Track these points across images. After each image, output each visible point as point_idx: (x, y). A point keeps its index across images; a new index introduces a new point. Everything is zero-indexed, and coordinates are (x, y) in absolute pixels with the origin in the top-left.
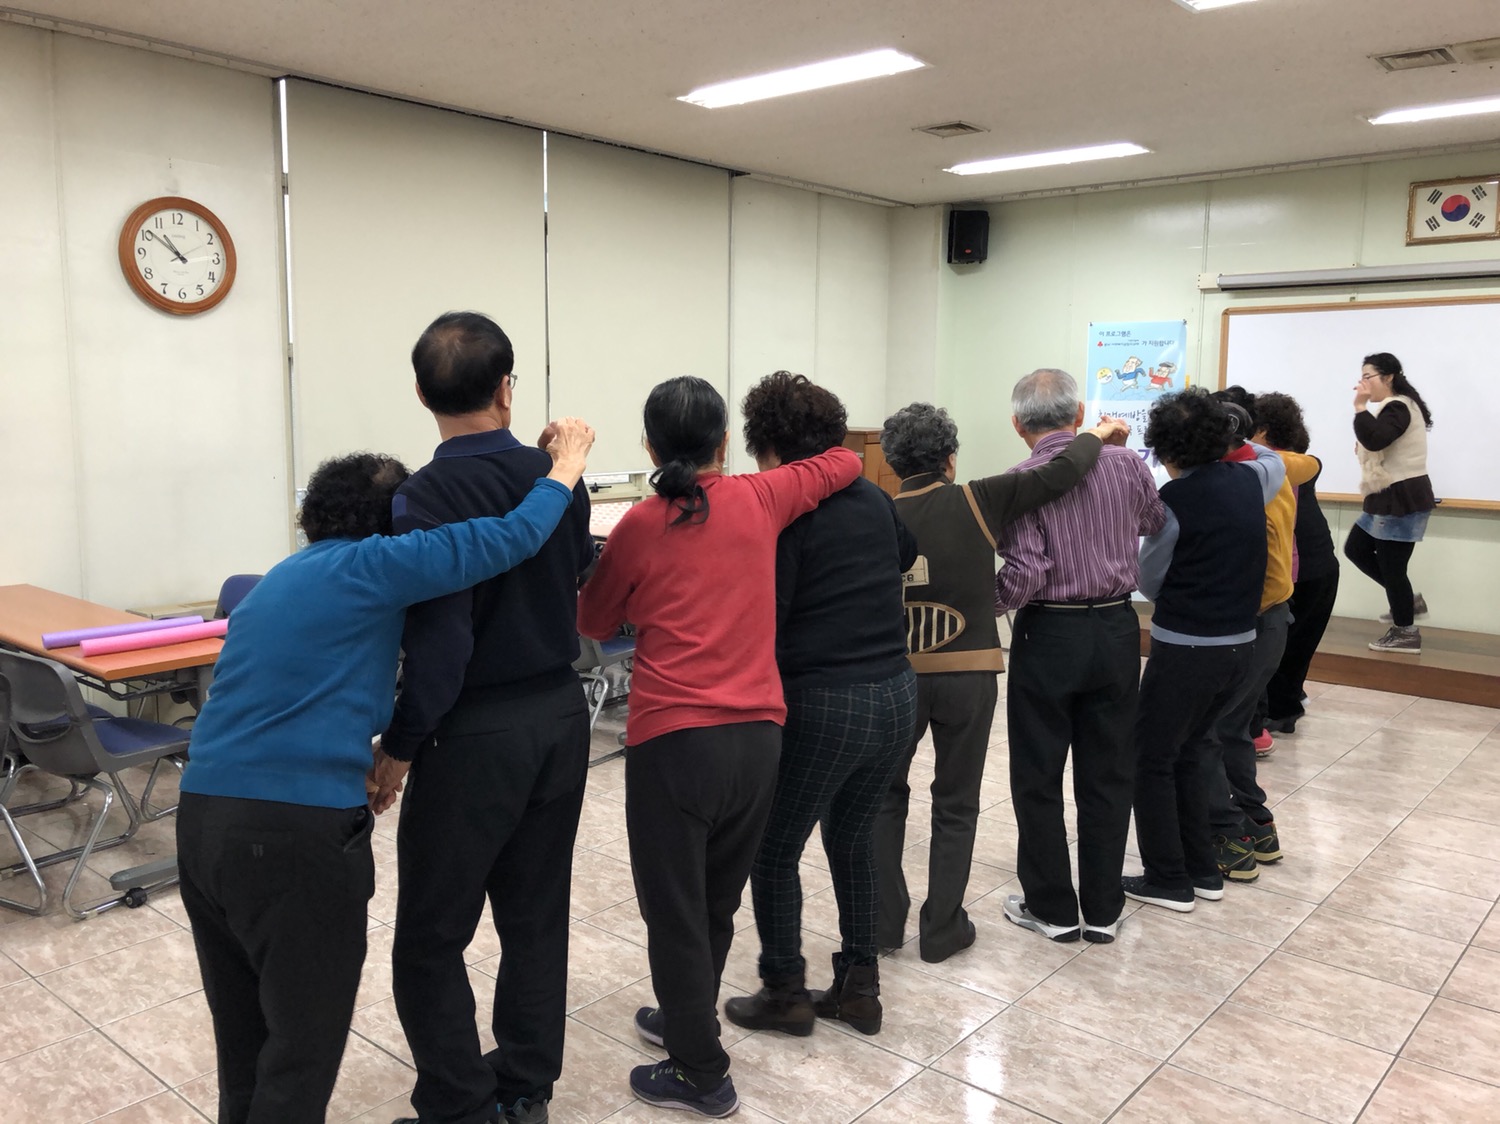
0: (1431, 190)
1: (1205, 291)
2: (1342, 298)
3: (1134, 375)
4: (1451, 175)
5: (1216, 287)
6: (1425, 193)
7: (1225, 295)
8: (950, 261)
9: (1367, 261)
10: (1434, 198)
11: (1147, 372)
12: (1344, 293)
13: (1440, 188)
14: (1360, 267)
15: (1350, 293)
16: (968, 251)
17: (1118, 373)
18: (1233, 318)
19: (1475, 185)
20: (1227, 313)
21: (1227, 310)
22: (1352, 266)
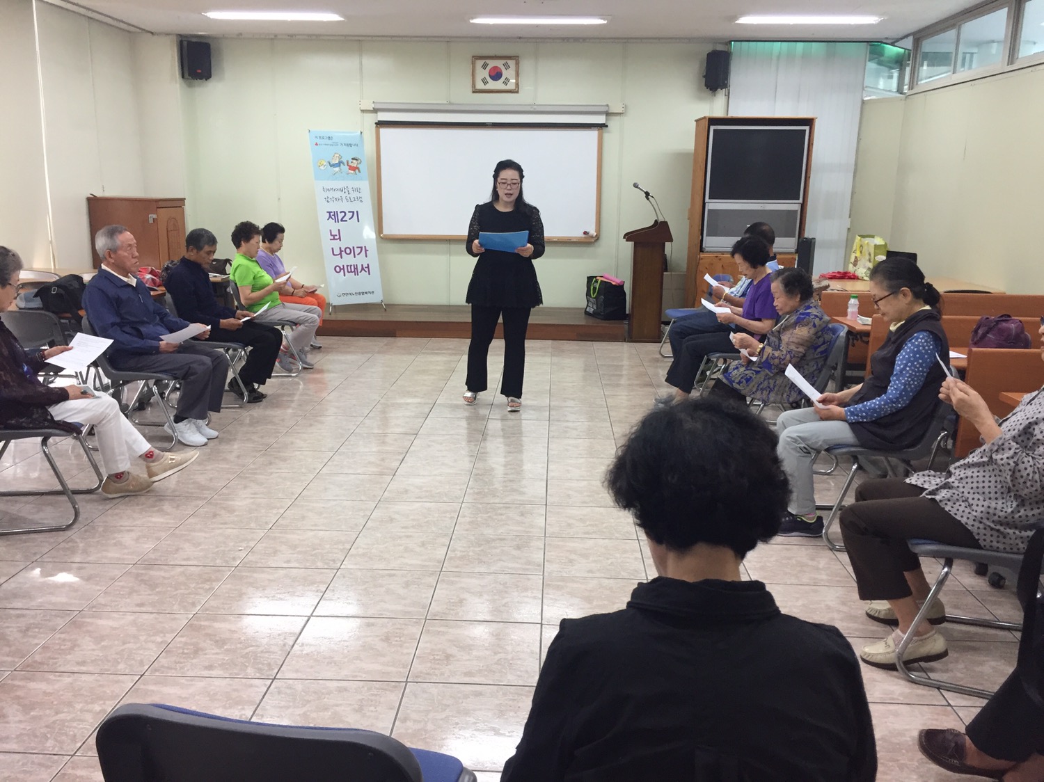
0: (484, 61)
1: (363, 111)
3: (339, 164)
4: (492, 54)
5: (372, 109)
6: (480, 63)
8: (182, 76)
9: (453, 101)
10: (485, 66)
11: (346, 163)
13: (488, 61)
14: (450, 104)
16: (197, 71)
17: (330, 163)
18: (381, 130)
19: (504, 61)
20: (378, 125)
22: (446, 102)
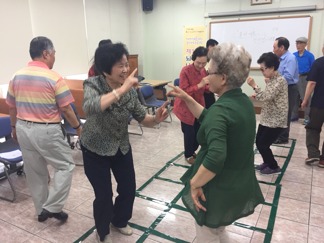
1: (205, 17)
2: (236, 19)
5: (208, 16)
7: (210, 19)
8: (144, 10)
9: (242, 10)
12: (237, 18)
14: (241, 11)
15: (238, 17)
16: (148, 8)
18: (212, 24)
20: (210, 23)
21: (211, 22)
22: (239, 11)
